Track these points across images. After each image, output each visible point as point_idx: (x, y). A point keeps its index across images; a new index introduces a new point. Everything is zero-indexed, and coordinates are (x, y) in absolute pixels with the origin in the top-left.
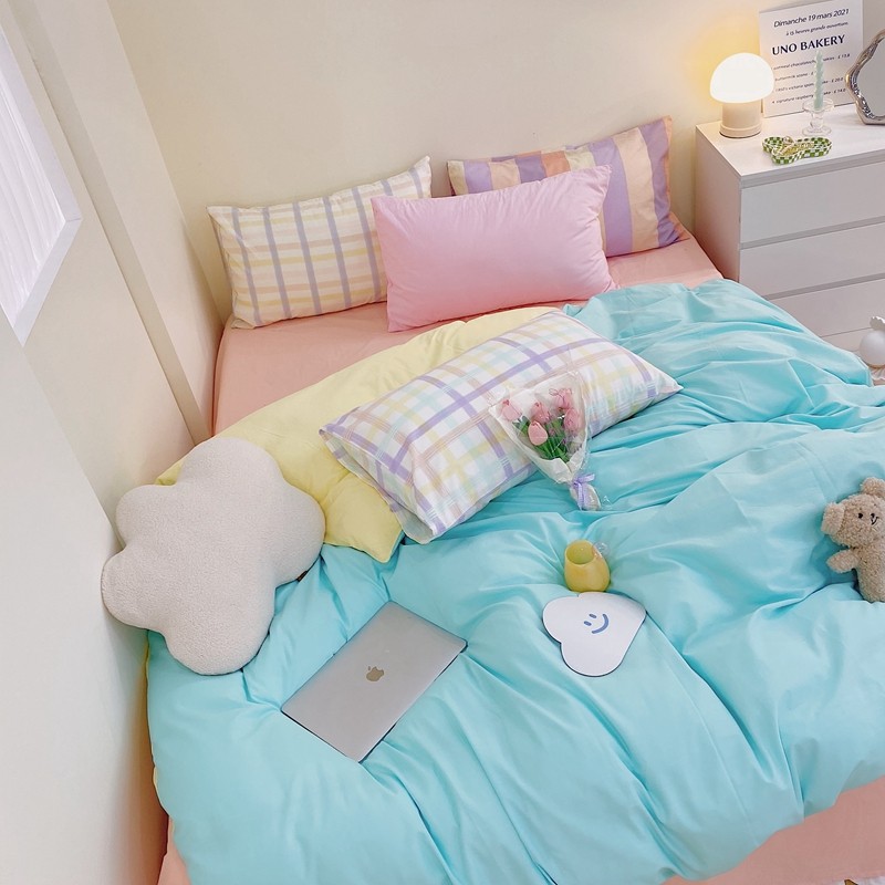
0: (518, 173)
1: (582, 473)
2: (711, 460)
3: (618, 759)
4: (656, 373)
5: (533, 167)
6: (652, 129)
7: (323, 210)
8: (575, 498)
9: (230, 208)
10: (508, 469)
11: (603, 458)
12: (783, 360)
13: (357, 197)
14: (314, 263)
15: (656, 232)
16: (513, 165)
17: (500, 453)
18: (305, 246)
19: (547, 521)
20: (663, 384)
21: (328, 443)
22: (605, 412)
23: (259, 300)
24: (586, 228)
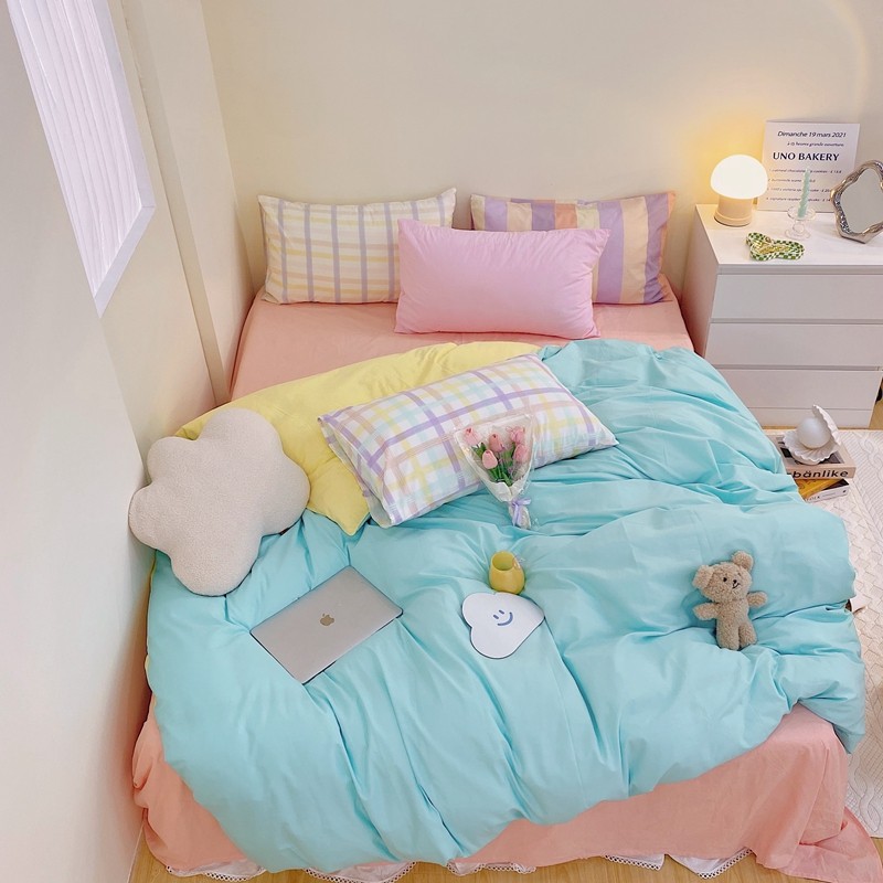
0: (530, 217)
1: (521, 496)
2: (625, 508)
4: (598, 426)
5: (546, 216)
7: (356, 218)
8: (512, 515)
9: (277, 200)
10: (462, 483)
12: (704, 438)
13: (388, 213)
14: (341, 261)
15: (643, 291)
16: (528, 209)
17: (457, 469)
18: (336, 246)
19: (485, 531)
20: (603, 437)
21: (323, 429)
22: (550, 451)
23: (288, 282)
24: (577, 281)
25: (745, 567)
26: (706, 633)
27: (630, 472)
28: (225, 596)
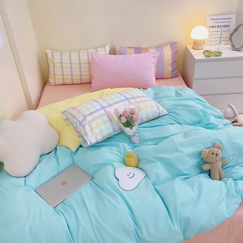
0: (134, 51)
1: (135, 133)
2: (173, 134)
3: (129, 216)
4: (161, 108)
5: (138, 50)
6: (173, 45)
7: (77, 55)
8: (132, 140)
9: (52, 51)
10: (114, 129)
11: (142, 130)
12: (198, 109)
13: (88, 52)
14: (73, 69)
15: (171, 73)
16: (133, 49)
17: (112, 124)
18: (71, 64)
19: (122, 145)
20: (163, 112)
21: (64, 116)
22: (145, 117)
23: (56, 77)
24: (150, 69)
25: (219, 149)
26: (207, 175)
27: (174, 122)
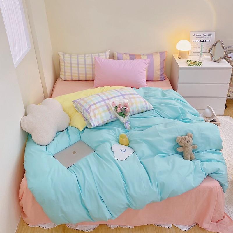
0: (129, 57)
1: (128, 121)
3: (120, 176)
4: (148, 104)
5: (133, 57)
6: (162, 54)
7: (83, 57)
8: (125, 126)
9: (63, 53)
10: (111, 117)
11: (133, 119)
12: (177, 106)
13: (92, 56)
14: (79, 68)
15: (160, 77)
16: (129, 56)
17: (110, 113)
18: (78, 64)
19: (117, 129)
20: (150, 107)
21: (74, 104)
22: (135, 110)
23: (66, 74)
24: (142, 72)
25: (191, 137)
26: (181, 156)
27: (157, 115)
28: (46, 146)
